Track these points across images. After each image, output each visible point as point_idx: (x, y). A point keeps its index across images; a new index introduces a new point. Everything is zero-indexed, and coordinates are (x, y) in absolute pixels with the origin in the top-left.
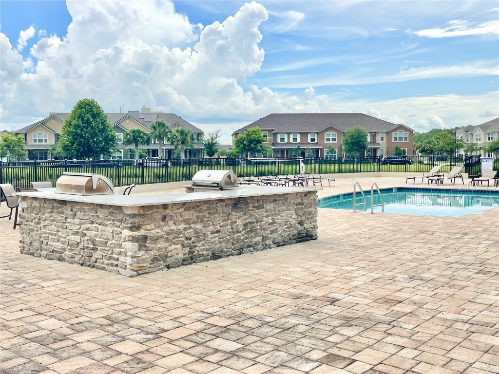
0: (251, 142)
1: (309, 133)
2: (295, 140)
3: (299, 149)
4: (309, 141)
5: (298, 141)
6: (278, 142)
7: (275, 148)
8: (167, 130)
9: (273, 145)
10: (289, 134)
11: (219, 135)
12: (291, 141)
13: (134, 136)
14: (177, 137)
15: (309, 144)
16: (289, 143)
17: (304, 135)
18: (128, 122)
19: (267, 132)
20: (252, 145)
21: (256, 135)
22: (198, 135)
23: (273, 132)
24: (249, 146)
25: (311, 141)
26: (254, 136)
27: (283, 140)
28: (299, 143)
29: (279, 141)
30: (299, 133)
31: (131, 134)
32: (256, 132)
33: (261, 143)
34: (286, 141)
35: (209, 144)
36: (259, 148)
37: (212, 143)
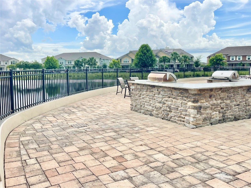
0: (217, 60)
1: (247, 55)
2: (239, 59)
3: (241, 63)
4: (247, 59)
5: (241, 59)
6: (230, 60)
7: (229, 63)
8: (178, 56)
9: (228, 61)
10: (236, 56)
11: (201, 57)
12: (237, 59)
13: (164, 59)
14: (182, 59)
15: (247, 61)
16: (236, 61)
17: (244, 57)
18: (161, 53)
19: (225, 56)
20: (218, 62)
21: (220, 57)
22: (191, 58)
23: (228, 55)
24: (216, 62)
25: (248, 59)
26: (219, 57)
27: (233, 59)
28: (241, 61)
29: (231, 60)
30: (241, 56)
31: (162, 58)
32: (220, 56)
33: (222, 61)
34: (235, 60)
35: (196, 62)
36: (221, 63)
37: (198, 61)
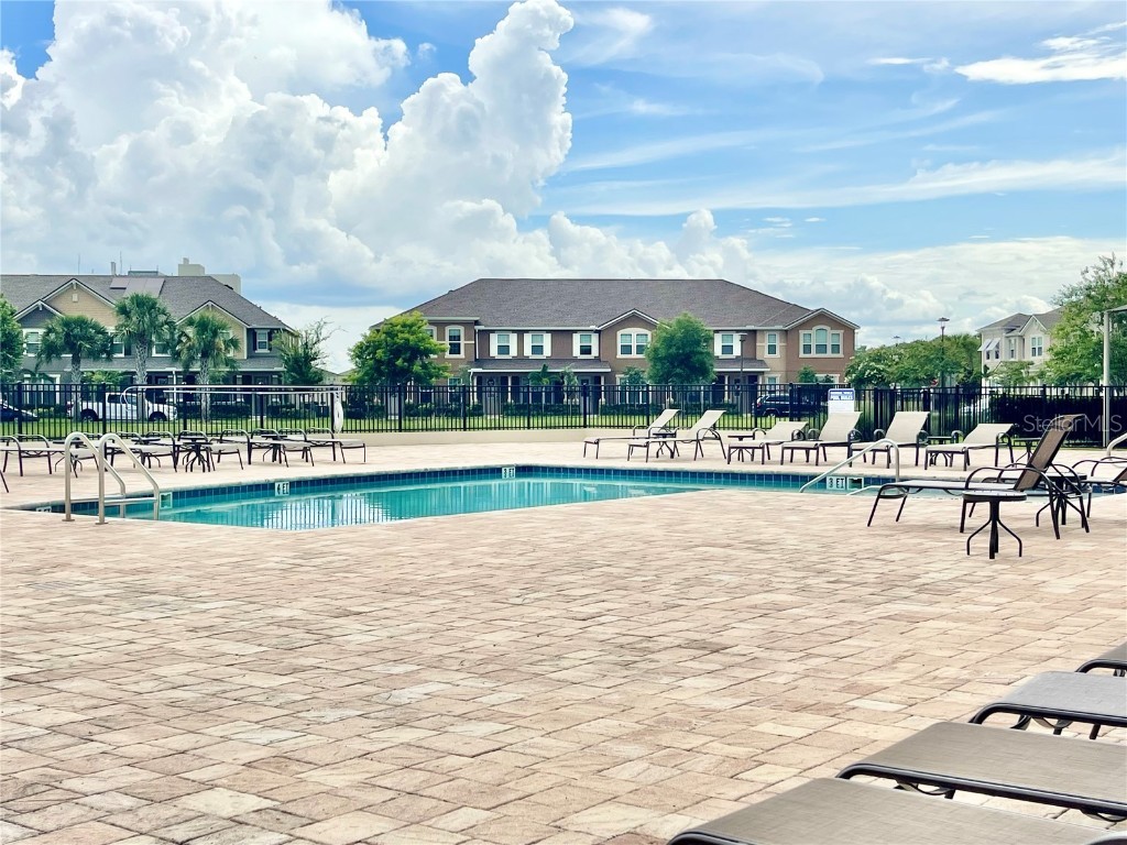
0: (397, 351)
1: (576, 331)
2: (537, 349)
3: (545, 373)
4: (576, 352)
5: (547, 352)
6: (491, 355)
7: (480, 370)
8: (162, 318)
9: (478, 362)
10: (520, 333)
11: (324, 333)
12: (528, 352)
13: (67, 335)
14: (189, 339)
15: (575, 360)
16: (520, 359)
17: (562, 336)
18: (75, 297)
19: (462, 328)
20: (399, 362)
21: (413, 333)
22: (270, 334)
23: (477, 328)
24: (391, 363)
25: (582, 352)
26: (406, 335)
27: (504, 349)
28: (548, 359)
29: (494, 352)
30: (548, 331)
31: (59, 329)
32: (411, 326)
33: (427, 356)
34: (513, 352)
35: (296, 360)
36: (417, 368)
